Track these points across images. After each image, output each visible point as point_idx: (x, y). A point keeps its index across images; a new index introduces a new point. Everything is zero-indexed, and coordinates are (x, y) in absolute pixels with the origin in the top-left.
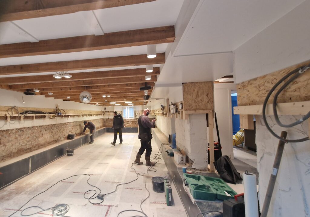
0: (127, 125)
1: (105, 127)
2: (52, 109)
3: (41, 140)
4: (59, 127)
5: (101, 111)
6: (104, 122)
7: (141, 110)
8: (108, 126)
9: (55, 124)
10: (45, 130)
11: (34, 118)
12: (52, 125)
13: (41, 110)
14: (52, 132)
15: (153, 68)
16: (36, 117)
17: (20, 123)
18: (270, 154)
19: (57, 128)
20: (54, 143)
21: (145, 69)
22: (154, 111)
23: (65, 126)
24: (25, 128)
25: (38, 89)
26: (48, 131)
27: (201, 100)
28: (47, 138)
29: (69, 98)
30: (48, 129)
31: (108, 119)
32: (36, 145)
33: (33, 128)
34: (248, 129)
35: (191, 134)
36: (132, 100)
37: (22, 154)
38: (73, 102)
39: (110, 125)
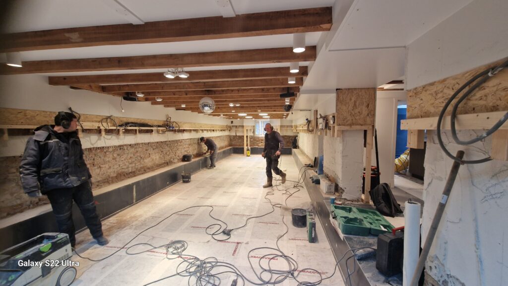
0: (261, 144)
1: (231, 146)
2: (161, 121)
3: (148, 162)
4: (172, 145)
5: (226, 125)
6: (231, 140)
7: (280, 125)
8: (236, 145)
9: (166, 142)
10: (152, 149)
11: (138, 132)
12: (161, 142)
13: (146, 122)
14: (162, 152)
15: (300, 67)
16: (141, 132)
17: (118, 139)
18: (440, 179)
19: (169, 146)
20: (165, 166)
21: (288, 68)
22: (296, 127)
23: (179, 144)
24: (125, 145)
25: (143, 93)
26: (157, 150)
27: (359, 112)
28: (156, 159)
29: (183, 106)
30: (157, 147)
31: (236, 136)
32: (141, 168)
33: (136, 146)
34: (416, 148)
35: (343, 156)
36: (269, 111)
37: (123, 180)
38: (189, 112)
39: (238, 144)
